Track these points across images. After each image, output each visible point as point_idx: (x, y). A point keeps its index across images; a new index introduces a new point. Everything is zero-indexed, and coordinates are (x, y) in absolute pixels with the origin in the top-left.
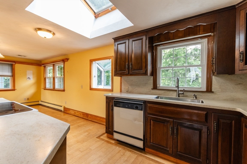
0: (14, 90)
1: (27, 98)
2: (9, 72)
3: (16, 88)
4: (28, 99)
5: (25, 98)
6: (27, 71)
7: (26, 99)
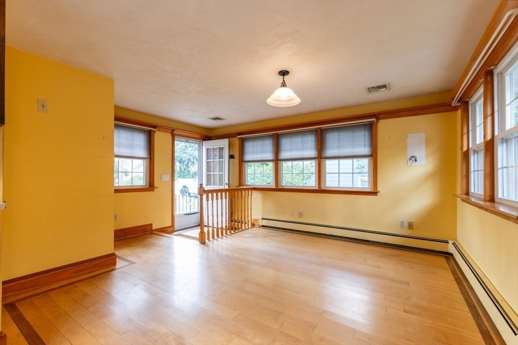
0: (374, 193)
1: (409, 221)
2: (365, 145)
3: (378, 190)
4: (411, 226)
5: (402, 222)
6: (408, 135)
7: (406, 225)
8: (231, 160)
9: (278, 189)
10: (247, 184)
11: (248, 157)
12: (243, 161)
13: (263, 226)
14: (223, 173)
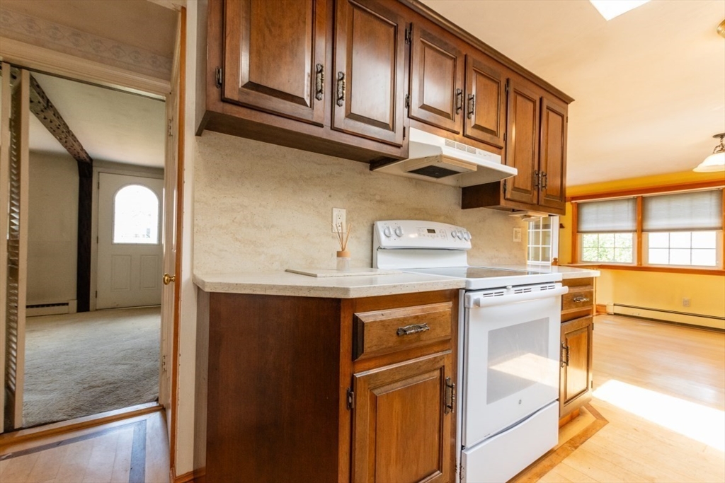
8: (561, 229)
9: (641, 268)
10: (585, 260)
11: (584, 227)
12: (578, 232)
13: (615, 314)
14: (551, 246)
